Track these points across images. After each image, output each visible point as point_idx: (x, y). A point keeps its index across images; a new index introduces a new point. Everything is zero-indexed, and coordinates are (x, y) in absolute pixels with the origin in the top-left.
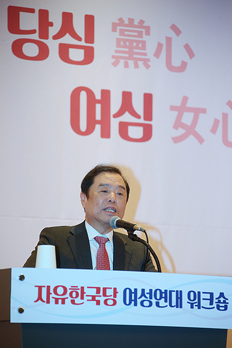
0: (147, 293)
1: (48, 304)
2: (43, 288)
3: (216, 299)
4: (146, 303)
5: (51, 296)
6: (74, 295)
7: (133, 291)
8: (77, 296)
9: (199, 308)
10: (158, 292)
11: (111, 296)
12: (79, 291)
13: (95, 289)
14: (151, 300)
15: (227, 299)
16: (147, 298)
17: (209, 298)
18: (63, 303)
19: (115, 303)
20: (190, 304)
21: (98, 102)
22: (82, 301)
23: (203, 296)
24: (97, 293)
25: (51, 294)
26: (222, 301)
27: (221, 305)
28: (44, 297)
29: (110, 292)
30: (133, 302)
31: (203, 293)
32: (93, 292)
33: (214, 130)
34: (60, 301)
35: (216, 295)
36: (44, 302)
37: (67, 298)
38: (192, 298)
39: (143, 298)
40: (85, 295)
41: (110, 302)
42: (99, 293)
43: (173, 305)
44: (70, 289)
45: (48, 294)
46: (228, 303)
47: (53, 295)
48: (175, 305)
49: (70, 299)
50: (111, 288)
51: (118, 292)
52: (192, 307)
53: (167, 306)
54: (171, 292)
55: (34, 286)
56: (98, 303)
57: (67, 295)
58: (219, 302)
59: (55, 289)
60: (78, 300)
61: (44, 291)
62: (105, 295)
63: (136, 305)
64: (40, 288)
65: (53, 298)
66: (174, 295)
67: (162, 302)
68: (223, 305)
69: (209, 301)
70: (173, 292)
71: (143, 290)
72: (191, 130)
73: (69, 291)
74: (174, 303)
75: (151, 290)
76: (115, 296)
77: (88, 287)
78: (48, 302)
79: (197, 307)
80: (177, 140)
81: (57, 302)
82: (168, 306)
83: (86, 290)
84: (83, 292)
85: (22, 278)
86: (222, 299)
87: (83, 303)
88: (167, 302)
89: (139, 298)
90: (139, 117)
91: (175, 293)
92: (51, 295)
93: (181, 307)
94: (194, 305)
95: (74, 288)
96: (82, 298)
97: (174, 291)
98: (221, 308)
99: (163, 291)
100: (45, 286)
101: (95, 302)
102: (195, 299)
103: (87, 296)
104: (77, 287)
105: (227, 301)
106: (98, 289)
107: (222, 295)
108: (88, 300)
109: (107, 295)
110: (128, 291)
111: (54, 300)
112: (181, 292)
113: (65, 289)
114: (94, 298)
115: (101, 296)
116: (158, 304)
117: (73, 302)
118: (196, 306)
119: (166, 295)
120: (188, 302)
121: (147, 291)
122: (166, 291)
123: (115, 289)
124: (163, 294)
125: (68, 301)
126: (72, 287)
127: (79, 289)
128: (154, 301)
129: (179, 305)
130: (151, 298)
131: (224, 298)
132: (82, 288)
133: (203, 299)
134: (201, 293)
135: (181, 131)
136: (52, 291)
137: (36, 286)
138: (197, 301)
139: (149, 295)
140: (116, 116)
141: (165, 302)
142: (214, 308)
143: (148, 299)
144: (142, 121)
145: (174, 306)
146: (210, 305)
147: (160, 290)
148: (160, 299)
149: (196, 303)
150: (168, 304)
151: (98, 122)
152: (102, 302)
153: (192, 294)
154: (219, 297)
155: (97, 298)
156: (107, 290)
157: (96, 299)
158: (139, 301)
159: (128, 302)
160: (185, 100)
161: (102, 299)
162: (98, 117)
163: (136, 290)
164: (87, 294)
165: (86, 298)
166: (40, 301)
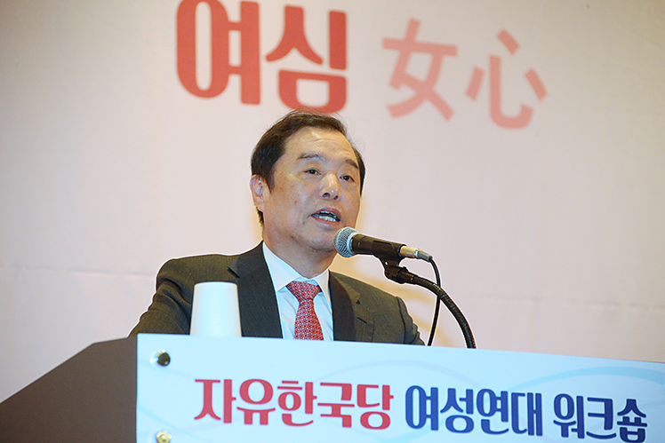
0: (461, 399)
1: (228, 425)
2: (214, 385)
3: (619, 414)
4: (460, 424)
5: (235, 404)
6: (290, 401)
7: (428, 394)
8: (297, 406)
9: (581, 436)
10: (487, 396)
11: (378, 404)
12: (302, 394)
13: (340, 389)
14: (469, 416)
15: (644, 416)
16: (461, 411)
17: (603, 412)
18: (264, 421)
19: (386, 422)
20: (560, 427)
21: (234, 26)
22: (308, 418)
23: (589, 407)
24: (342, 399)
25: (235, 399)
26: (632, 420)
27: (630, 428)
28: (218, 406)
29: (374, 396)
30: (428, 421)
31: (589, 399)
32: (335, 396)
33: (472, 92)
34: (256, 417)
35: (619, 406)
36: (219, 419)
37: (274, 409)
38: (564, 412)
39: (452, 411)
40: (315, 402)
41: (375, 420)
42: (349, 399)
43: (521, 429)
44: (279, 388)
45: (228, 399)
46: (645, 425)
47: (239, 402)
48: (527, 428)
49: (280, 411)
50: (377, 387)
51: (392, 397)
52: (565, 434)
53: (507, 430)
54: (515, 396)
55: (193, 381)
56: (347, 422)
57: (274, 403)
58: (626, 421)
59: (245, 387)
60: (299, 416)
61: (218, 392)
62: (362, 402)
63: (435, 427)
64: (208, 385)
65: (239, 408)
66: (523, 403)
67: (496, 421)
68: (635, 429)
69: (603, 419)
70: (520, 398)
71: (452, 392)
72: (425, 91)
73: (277, 393)
74: (523, 425)
75: (469, 392)
76: (386, 406)
77: (322, 384)
78: (228, 419)
79: (576, 433)
80: (398, 110)
81: (248, 420)
82: (511, 429)
83: (317, 390)
84: (310, 397)
85: (164, 360)
86: (632, 416)
87: (312, 422)
88: (507, 420)
89: (442, 411)
90: (318, 60)
91: (526, 397)
92: (233, 402)
93: (540, 433)
94: (570, 428)
95: (290, 386)
96: (309, 410)
97: (523, 395)
98: (630, 437)
99: (498, 394)
100: (219, 381)
101: (340, 420)
102: (570, 415)
103: (319, 404)
104: (297, 382)
105: (643, 420)
106: (346, 390)
107: (631, 405)
108: (323, 415)
109: (368, 402)
110: (416, 393)
111: (242, 413)
112: (539, 396)
113: (268, 387)
114: (336, 410)
115: (353, 406)
116: (486, 426)
117: (287, 419)
118: (573, 430)
119: (504, 403)
120: (555, 422)
121: (460, 394)
122: (504, 394)
123: (386, 389)
124: (499, 402)
125: (276, 417)
126: (283, 382)
127: (301, 388)
128: (477, 418)
129: (535, 428)
130: (470, 410)
131: (637, 411)
132: (309, 386)
133: (590, 415)
134: (585, 400)
135: (406, 93)
136: (236, 392)
137: (197, 381)
138: (574, 418)
139: (464, 403)
140: (273, 57)
141: (503, 420)
142: (614, 435)
143: (464, 414)
144: (325, 69)
145: (524, 431)
146: (605, 428)
147: (491, 393)
148: (491, 413)
149: (574, 423)
150: (509, 425)
151: (235, 70)
152: (356, 421)
153: (564, 401)
154: (626, 411)
155: (344, 411)
156: (368, 390)
157: (342, 413)
158: (442, 418)
159: (416, 421)
160: (414, 26)
161: (356, 413)
162: (235, 58)
163: (435, 391)
164: (319, 400)
165: (317, 410)
166: (208, 417)
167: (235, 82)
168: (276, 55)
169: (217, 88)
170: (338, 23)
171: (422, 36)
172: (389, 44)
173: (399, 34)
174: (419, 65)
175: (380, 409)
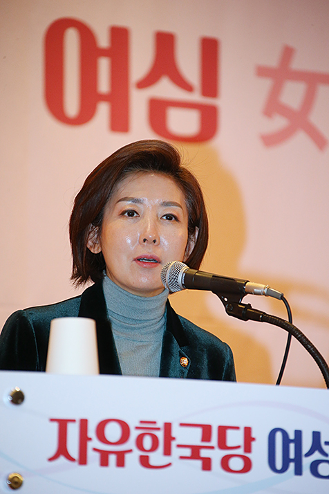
0: (326, 443)
1: (83, 467)
2: (69, 425)
4: (325, 469)
5: (90, 445)
6: (147, 442)
7: (292, 437)
8: (155, 447)
11: (239, 447)
12: (160, 435)
13: (200, 430)
16: (326, 455)
18: (121, 463)
19: (248, 466)
21: (104, 53)
22: (166, 460)
24: (203, 441)
25: (90, 439)
28: (73, 447)
29: (235, 438)
30: (292, 465)
32: (195, 437)
34: (112, 459)
36: (74, 460)
37: (130, 451)
39: (317, 456)
40: (174, 444)
41: (236, 464)
42: (210, 441)
44: (137, 428)
45: (84, 439)
47: (94, 443)
49: (137, 453)
50: (237, 428)
51: (254, 439)
55: (48, 420)
56: (207, 464)
57: (131, 444)
59: (101, 427)
60: (157, 458)
61: (73, 432)
62: (222, 444)
63: (298, 471)
64: (63, 424)
65: (95, 450)
71: (316, 435)
72: (299, 120)
73: (134, 434)
76: (248, 448)
77: (182, 425)
78: (83, 460)
80: (271, 140)
81: (104, 462)
83: (176, 431)
84: (169, 438)
85: (18, 398)
87: (169, 464)
89: (306, 455)
90: (188, 87)
92: (89, 443)
95: (147, 427)
96: (167, 452)
100: (74, 421)
101: (199, 463)
103: (179, 446)
104: (155, 423)
106: (207, 430)
108: (182, 458)
110: (279, 436)
111: (97, 455)
113: (125, 427)
114: (195, 452)
115: (212, 448)
117: (145, 462)
121: (326, 437)
123: (248, 431)
125: (132, 459)
126: (142, 422)
127: (158, 429)
132: (168, 427)
135: (279, 123)
136: (92, 433)
137: (52, 420)
144: (196, 97)
151: (104, 98)
152: (216, 464)
155: (204, 453)
156: (229, 431)
157: (202, 455)
158: (306, 462)
159: (279, 465)
160: (288, 53)
161: (216, 455)
162: (104, 85)
163: (298, 434)
164: (179, 441)
165: (176, 452)
166: (62, 459)
167: (103, 110)
168: (145, 83)
169: (86, 115)
170: (210, 49)
171: (297, 64)
172: (262, 72)
173: (273, 61)
174: (293, 94)
175: (241, 451)
